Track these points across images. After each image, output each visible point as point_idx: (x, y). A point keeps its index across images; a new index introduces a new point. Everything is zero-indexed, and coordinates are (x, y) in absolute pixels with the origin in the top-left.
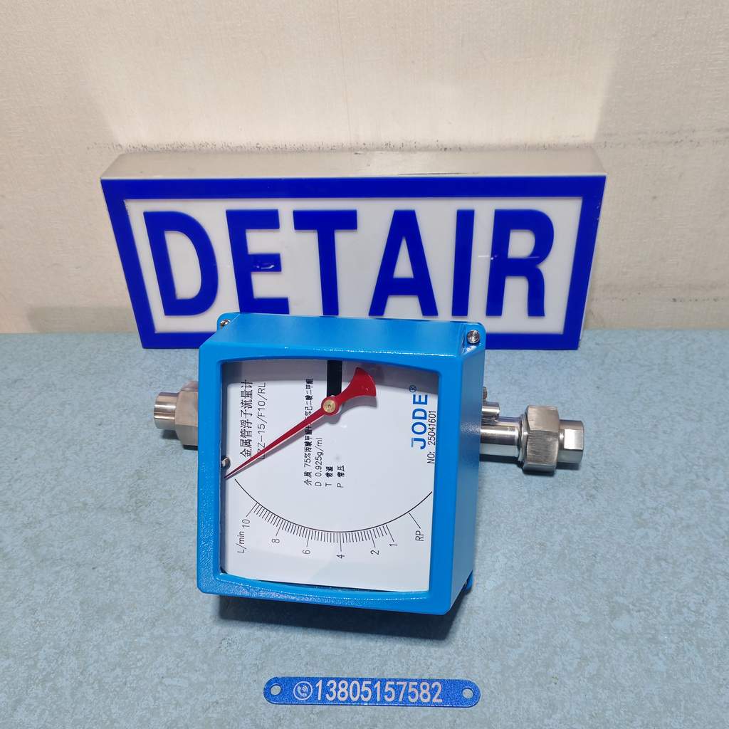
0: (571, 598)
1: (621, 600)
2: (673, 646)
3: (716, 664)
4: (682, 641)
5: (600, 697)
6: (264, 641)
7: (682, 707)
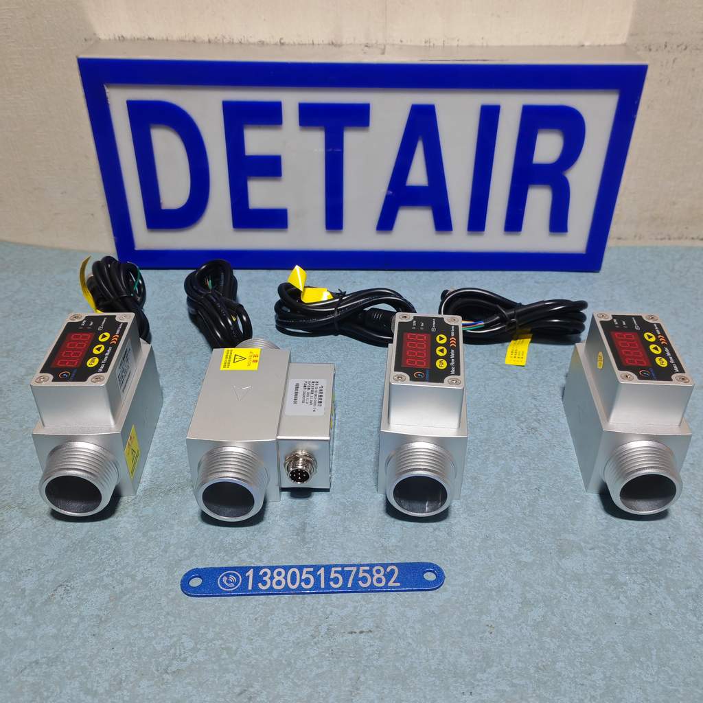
0: (509, 535)
1: (571, 537)
2: (637, 588)
3: (690, 606)
4: (647, 581)
5: (547, 646)
6: (114, 587)
7: (654, 658)
